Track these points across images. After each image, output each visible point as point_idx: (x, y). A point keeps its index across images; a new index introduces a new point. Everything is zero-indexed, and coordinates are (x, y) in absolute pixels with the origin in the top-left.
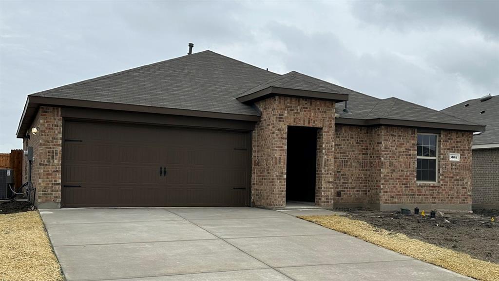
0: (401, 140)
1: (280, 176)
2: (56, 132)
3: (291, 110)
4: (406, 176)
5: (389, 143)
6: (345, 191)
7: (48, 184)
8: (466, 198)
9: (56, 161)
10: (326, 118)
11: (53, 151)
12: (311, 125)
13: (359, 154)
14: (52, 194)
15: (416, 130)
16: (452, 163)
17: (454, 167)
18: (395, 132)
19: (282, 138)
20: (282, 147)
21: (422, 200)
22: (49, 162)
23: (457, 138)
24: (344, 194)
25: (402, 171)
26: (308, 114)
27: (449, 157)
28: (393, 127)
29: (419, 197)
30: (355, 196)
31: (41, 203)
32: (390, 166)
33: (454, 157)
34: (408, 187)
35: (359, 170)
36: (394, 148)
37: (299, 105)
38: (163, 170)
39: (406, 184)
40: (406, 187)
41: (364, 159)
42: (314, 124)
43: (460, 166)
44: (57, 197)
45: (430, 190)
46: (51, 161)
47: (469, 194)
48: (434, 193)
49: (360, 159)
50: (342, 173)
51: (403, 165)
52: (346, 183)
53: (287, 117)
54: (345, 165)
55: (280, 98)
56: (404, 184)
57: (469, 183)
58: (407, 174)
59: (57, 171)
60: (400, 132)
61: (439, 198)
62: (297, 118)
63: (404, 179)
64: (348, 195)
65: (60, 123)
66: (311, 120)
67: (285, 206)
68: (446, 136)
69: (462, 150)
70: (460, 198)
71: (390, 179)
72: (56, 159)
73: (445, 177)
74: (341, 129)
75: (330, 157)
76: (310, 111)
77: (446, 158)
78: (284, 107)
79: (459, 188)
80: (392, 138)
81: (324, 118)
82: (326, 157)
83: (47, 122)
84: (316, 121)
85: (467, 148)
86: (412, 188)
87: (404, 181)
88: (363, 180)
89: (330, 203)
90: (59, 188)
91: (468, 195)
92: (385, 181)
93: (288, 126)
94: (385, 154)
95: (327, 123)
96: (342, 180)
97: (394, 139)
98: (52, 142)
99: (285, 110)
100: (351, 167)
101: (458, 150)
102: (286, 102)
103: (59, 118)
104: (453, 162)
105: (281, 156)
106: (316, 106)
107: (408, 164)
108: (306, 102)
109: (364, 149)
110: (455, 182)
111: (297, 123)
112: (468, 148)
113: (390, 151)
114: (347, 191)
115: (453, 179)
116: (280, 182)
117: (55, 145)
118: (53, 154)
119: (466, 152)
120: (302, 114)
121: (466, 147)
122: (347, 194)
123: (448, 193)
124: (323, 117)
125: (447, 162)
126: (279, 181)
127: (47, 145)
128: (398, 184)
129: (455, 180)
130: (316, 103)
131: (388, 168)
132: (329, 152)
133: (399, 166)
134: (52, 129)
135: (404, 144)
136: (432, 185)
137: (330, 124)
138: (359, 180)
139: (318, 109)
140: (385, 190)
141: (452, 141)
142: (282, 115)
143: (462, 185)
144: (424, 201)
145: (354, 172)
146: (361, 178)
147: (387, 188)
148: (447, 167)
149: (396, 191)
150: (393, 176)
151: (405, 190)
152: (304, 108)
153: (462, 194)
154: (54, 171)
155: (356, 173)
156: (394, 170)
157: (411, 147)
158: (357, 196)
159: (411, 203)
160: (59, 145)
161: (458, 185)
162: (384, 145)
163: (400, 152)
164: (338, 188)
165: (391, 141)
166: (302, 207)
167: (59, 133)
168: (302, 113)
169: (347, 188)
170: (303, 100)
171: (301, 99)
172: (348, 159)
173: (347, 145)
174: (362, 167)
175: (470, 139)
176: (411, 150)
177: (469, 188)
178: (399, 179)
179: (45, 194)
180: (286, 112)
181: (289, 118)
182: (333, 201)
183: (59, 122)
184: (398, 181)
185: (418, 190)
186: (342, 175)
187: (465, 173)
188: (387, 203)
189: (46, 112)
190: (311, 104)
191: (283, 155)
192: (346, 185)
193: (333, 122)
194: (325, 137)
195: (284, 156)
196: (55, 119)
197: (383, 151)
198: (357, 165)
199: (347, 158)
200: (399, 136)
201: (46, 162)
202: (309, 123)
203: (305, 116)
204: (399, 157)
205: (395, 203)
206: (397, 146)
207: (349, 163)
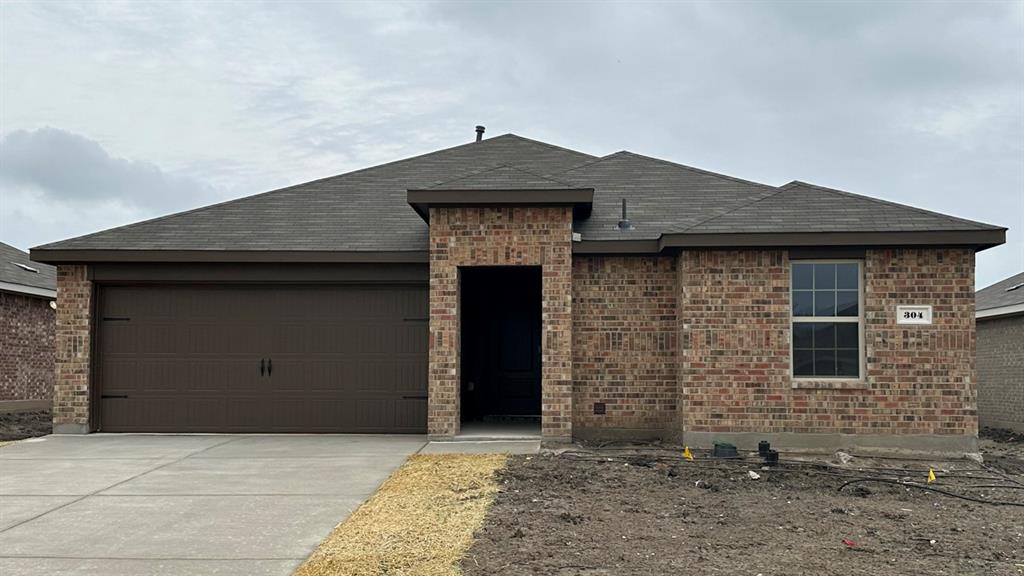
0: (740, 280)
1: (442, 372)
2: (81, 306)
3: (464, 234)
4: (757, 366)
5: (705, 289)
6: (616, 401)
7: (68, 394)
8: (957, 419)
9: (79, 355)
10: (549, 243)
11: (75, 338)
12: (513, 262)
13: (653, 319)
14: (73, 410)
15: (785, 255)
16: (906, 332)
17: (912, 340)
18: (722, 262)
19: (444, 293)
20: (444, 312)
21: (811, 424)
22: (69, 356)
23: (919, 265)
24: (615, 408)
25: (744, 353)
26: (504, 240)
27: (894, 316)
28: (714, 252)
29: (799, 418)
30: (644, 413)
31: (57, 424)
32: (708, 343)
33: (914, 315)
34: (763, 391)
35: (654, 354)
36: (720, 301)
37: (481, 223)
38: (266, 364)
39: (759, 385)
40: (758, 391)
41: (666, 329)
42: (519, 260)
43: (933, 336)
44: (80, 415)
45: (835, 399)
46: (73, 355)
47: (968, 408)
48: (847, 405)
49: (653, 329)
50: (607, 361)
51: (749, 339)
52: (618, 384)
53: (456, 249)
54: (614, 343)
55: (438, 212)
56: (753, 385)
57: (967, 380)
58: (760, 360)
59: (81, 372)
60: (736, 262)
61: (867, 418)
62: (479, 250)
63: (750, 373)
64: (625, 410)
65: (87, 291)
66: (513, 251)
67: (454, 432)
68: (882, 263)
69: (938, 296)
70: (936, 419)
71: (709, 372)
72: (80, 351)
73: (885, 366)
74: (603, 266)
75: (561, 328)
76: (509, 233)
77: (882, 318)
78: (447, 228)
79: (934, 393)
80: (713, 277)
81: (544, 243)
82: (550, 328)
83: (67, 290)
84: (525, 251)
85: (957, 290)
86: (777, 394)
87: (752, 376)
88: (665, 378)
89: (562, 428)
90: (84, 399)
91: (965, 412)
92: (695, 379)
93: (458, 267)
94: (694, 316)
95: (552, 255)
96: (608, 378)
97: (718, 278)
98: (74, 323)
99: (451, 235)
100: (632, 349)
101: (925, 296)
102: (452, 219)
103: (85, 282)
104: (910, 327)
105: (443, 329)
106: (523, 221)
107: (764, 337)
108: (499, 215)
109: (665, 306)
110: (919, 379)
111: (478, 260)
112: (961, 289)
113: (709, 309)
114: (623, 401)
115: (911, 371)
116: (442, 384)
117: (78, 328)
118: (76, 343)
119: (953, 300)
120: (489, 240)
121: (952, 289)
122: (621, 407)
123: (895, 405)
124: (540, 243)
125: (891, 327)
126: (438, 382)
127: (66, 328)
128: (735, 385)
129: (918, 373)
130: (524, 215)
131: (702, 347)
132: (559, 316)
133: (736, 342)
134: (74, 301)
135: (747, 290)
136: (838, 386)
137: (560, 256)
138: (654, 378)
139: (530, 227)
140: (696, 399)
141: (904, 275)
142: (445, 246)
143: (941, 386)
144: (816, 426)
145: (640, 358)
146: (659, 371)
147: (700, 394)
148: (889, 340)
149: (727, 402)
150: (717, 365)
151: (756, 398)
152: (495, 227)
153: (942, 408)
154: (76, 372)
155: (645, 360)
156: (721, 353)
157: (769, 296)
158: (650, 414)
159: (777, 430)
160: (84, 328)
161: (929, 386)
162: (688, 296)
163: (735, 308)
164: (598, 396)
165: (709, 283)
166: (494, 437)
167: (85, 307)
168: (491, 237)
169: (621, 396)
170: (493, 210)
171: (487, 210)
172: (622, 329)
173: (620, 300)
174: (661, 347)
175: (965, 266)
176: (770, 303)
177: (966, 392)
178: (737, 372)
179: (63, 410)
180: (453, 239)
181: (461, 250)
182: (569, 424)
183: (85, 289)
184: (732, 377)
185: (795, 398)
186: (607, 366)
187: (951, 353)
188: (701, 429)
189: (65, 274)
190: (511, 217)
191: (447, 328)
192: (620, 387)
193: (568, 252)
194: (547, 285)
195: (450, 329)
196: (78, 285)
197: (687, 309)
198: (648, 343)
199: (619, 328)
200: (733, 271)
201: (65, 358)
202: (508, 256)
203: (498, 244)
204: (735, 322)
205: (727, 429)
206: (727, 296)
207: (625, 339)
